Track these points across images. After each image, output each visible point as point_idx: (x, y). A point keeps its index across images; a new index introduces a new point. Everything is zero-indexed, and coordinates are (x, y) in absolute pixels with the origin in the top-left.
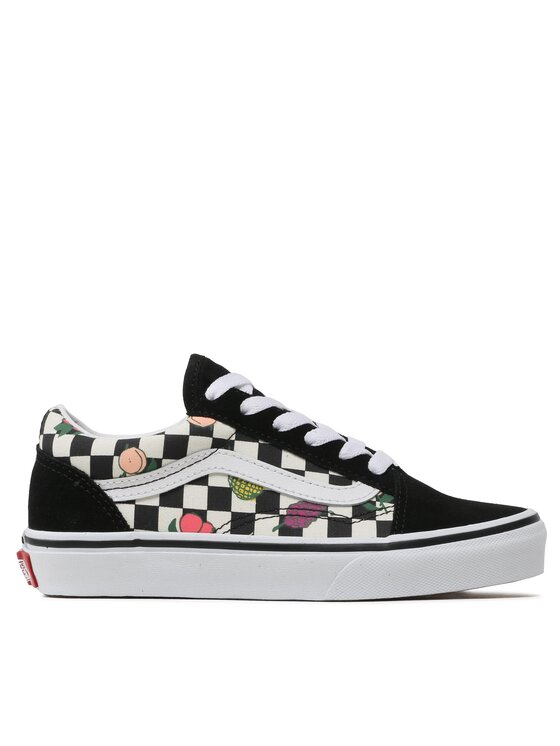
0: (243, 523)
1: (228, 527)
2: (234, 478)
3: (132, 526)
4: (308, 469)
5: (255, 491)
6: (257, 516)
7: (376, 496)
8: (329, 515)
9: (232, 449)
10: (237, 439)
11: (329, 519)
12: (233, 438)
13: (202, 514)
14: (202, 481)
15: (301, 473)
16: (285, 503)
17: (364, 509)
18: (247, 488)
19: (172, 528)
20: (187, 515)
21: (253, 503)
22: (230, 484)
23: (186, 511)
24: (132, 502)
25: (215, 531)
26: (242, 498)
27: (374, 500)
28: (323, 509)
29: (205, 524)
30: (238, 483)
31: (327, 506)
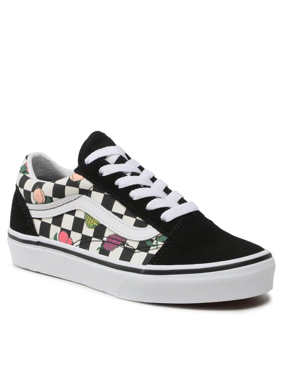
0: (85, 242)
1: (79, 243)
2: (87, 214)
3: (38, 233)
4: (126, 214)
5: (95, 224)
6: (93, 239)
7: (157, 236)
8: (125, 246)
9: (90, 196)
10: (93, 190)
11: (125, 248)
12: (91, 189)
13: (69, 232)
14: (72, 213)
15: (120, 216)
16: (107, 234)
17: (146, 244)
18: (92, 221)
19: (55, 238)
20: (63, 232)
21: (93, 230)
22: (85, 217)
23: (62, 230)
24: (40, 219)
25: (73, 244)
26: (89, 227)
27: (154, 239)
28: (124, 241)
29: (69, 239)
30: (89, 217)
31: (126, 239)
